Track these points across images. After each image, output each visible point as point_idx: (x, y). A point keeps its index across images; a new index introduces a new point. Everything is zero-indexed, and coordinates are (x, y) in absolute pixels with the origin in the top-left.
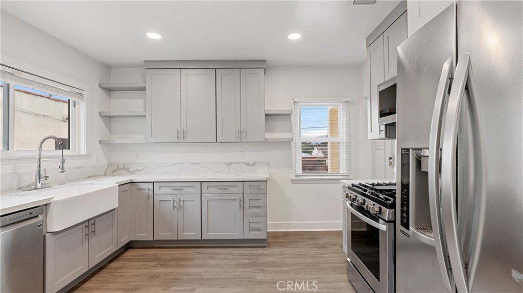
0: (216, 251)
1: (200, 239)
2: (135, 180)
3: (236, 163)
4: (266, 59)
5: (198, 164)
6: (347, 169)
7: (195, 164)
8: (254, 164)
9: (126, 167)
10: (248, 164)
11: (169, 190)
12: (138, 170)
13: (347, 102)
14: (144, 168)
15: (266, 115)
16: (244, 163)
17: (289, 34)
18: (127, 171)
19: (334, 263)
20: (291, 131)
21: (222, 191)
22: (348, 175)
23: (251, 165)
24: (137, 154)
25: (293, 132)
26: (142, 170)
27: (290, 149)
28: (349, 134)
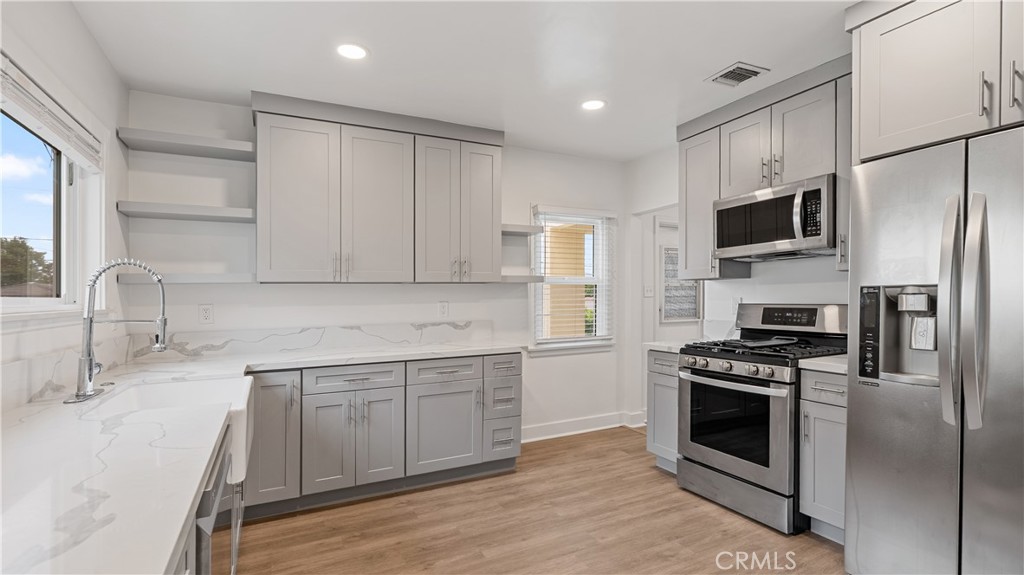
0: (438, 494)
1: (403, 476)
2: (259, 365)
3: (434, 324)
4: (506, 130)
5: (359, 328)
6: (609, 329)
7: (352, 328)
8: (468, 324)
9: (176, 340)
10: (455, 326)
11: (339, 384)
12: (212, 347)
13: (609, 219)
14: (227, 342)
15: (504, 234)
16: (448, 324)
17: (584, 102)
18: (180, 351)
19: (638, 473)
20: (528, 264)
21: (445, 377)
22: (610, 339)
23: (462, 328)
24: (206, 311)
25: (532, 267)
26: (223, 346)
27: (526, 297)
28: (610, 271)
